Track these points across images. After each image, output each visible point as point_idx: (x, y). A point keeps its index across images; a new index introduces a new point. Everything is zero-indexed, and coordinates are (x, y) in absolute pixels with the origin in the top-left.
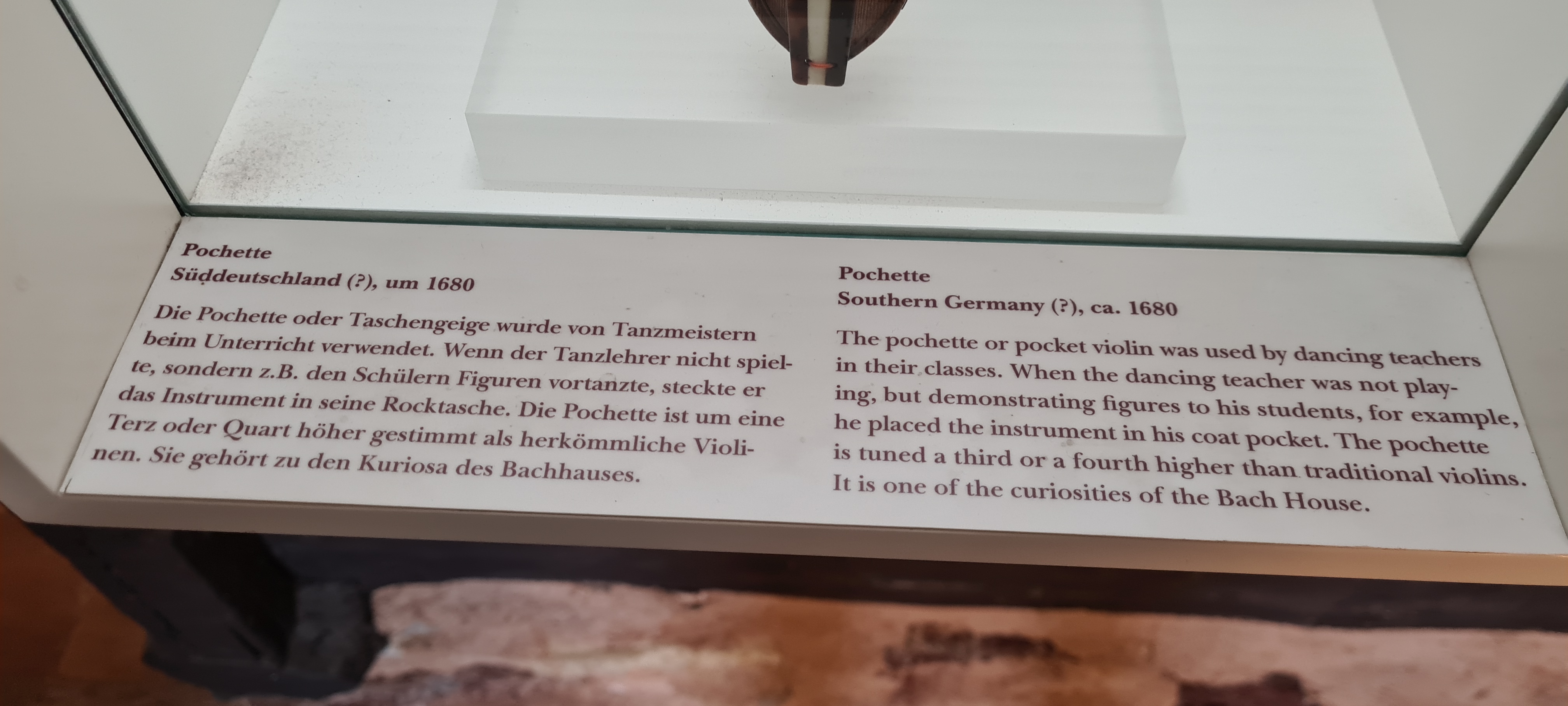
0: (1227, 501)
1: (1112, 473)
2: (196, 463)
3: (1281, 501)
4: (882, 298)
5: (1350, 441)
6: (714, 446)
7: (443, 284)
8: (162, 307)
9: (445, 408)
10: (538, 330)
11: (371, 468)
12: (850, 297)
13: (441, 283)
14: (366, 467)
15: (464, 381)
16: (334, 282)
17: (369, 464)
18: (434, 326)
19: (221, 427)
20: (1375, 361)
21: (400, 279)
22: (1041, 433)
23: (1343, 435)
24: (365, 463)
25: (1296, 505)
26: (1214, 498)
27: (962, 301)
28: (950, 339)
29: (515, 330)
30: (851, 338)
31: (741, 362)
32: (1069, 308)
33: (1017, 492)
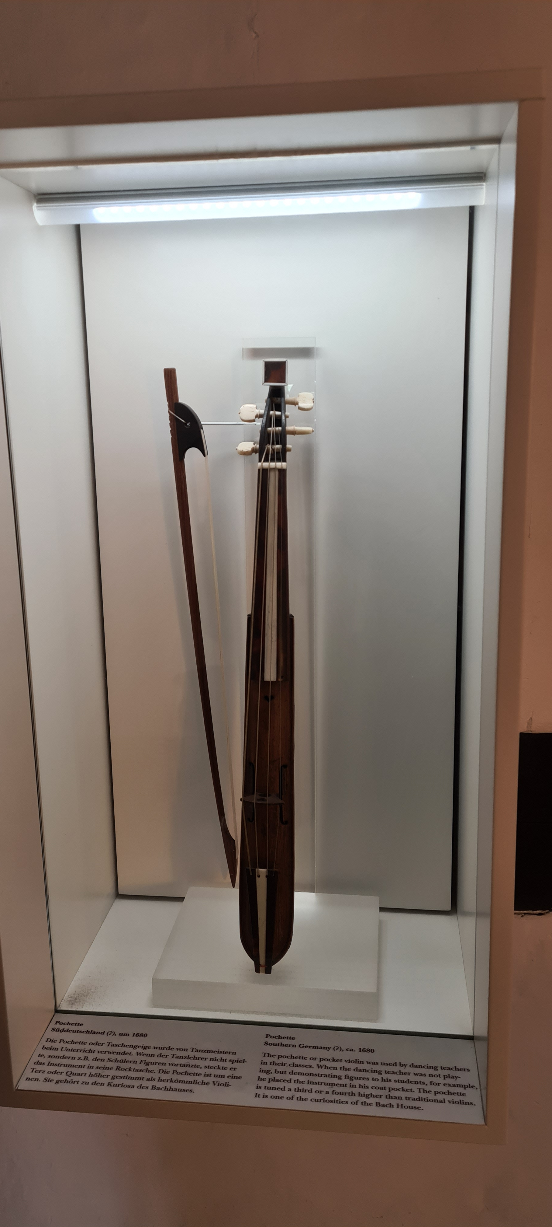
0: (378, 1105)
1: (344, 1096)
2: (57, 1082)
3: (395, 1106)
4: (279, 1044)
5: (422, 1091)
6: (219, 1084)
7: (137, 1035)
8: (48, 1039)
9: (135, 1070)
10: (166, 1049)
11: (111, 1086)
12: (268, 1043)
13: (137, 1034)
14: (109, 1085)
15: (142, 1063)
16: (102, 1033)
17: (110, 1084)
18: (133, 1047)
19: (65, 1073)
20: (436, 1069)
21: (124, 1033)
22: (323, 1084)
23: (420, 1089)
24: (109, 1084)
25: (400, 1107)
26: (375, 1104)
27: (305, 1046)
28: (299, 1056)
29: (159, 1049)
30: (267, 1055)
31: (230, 1061)
32: (339, 1049)
33: (313, 1100)
